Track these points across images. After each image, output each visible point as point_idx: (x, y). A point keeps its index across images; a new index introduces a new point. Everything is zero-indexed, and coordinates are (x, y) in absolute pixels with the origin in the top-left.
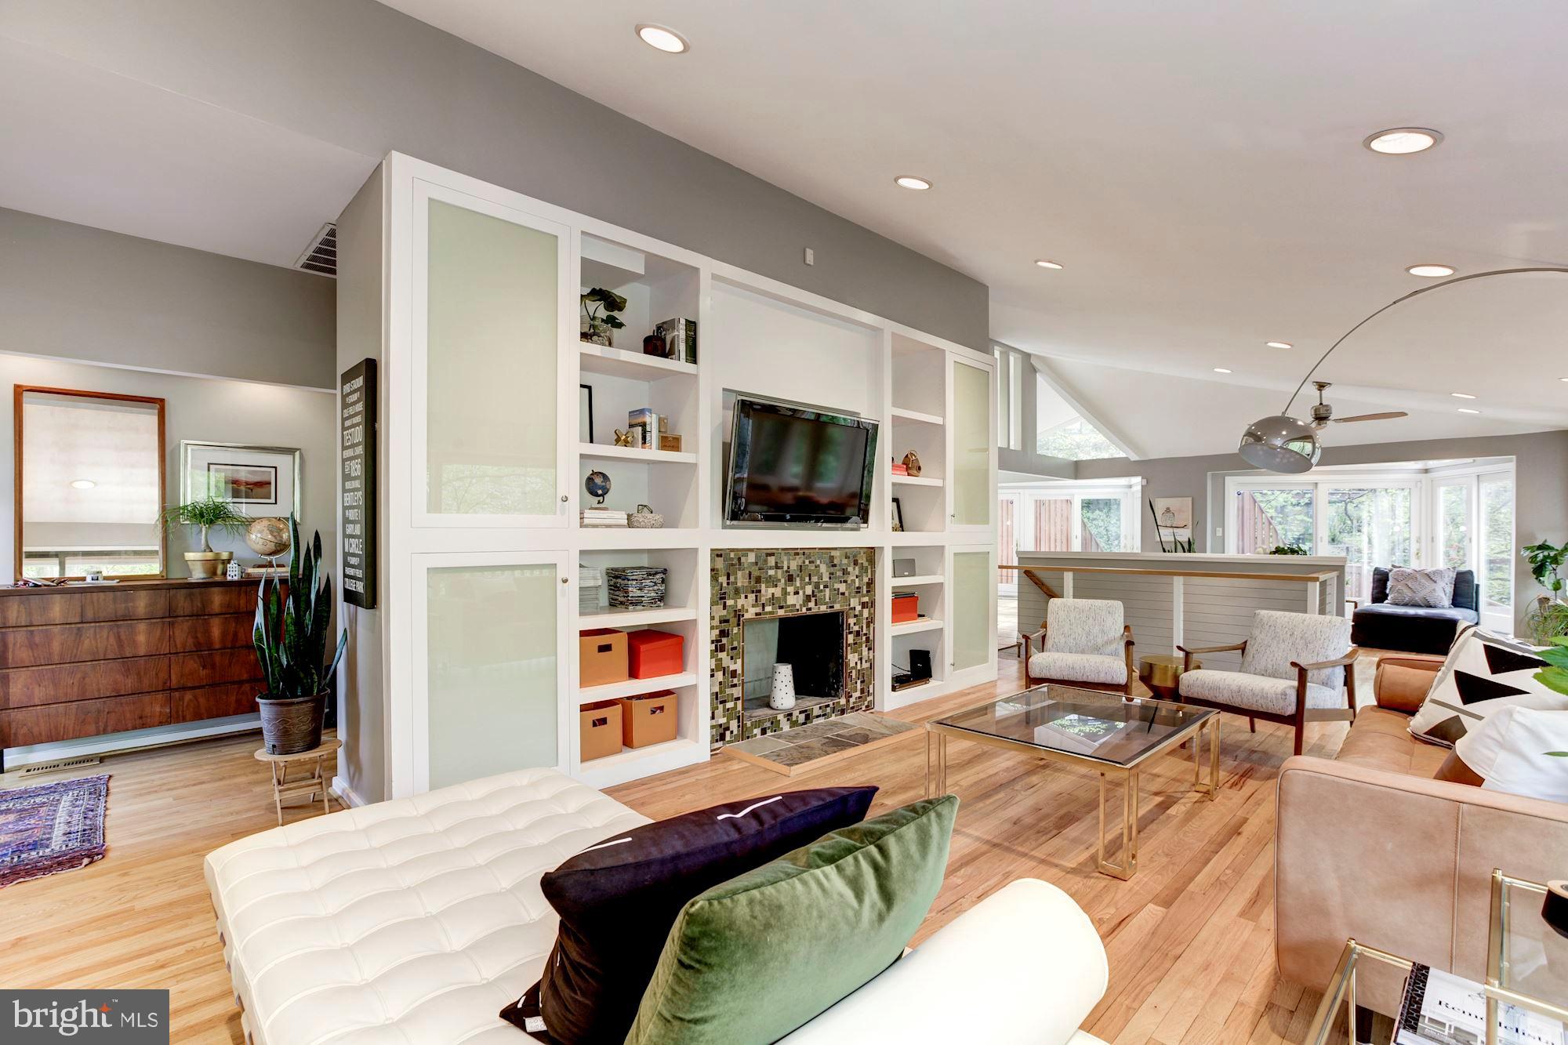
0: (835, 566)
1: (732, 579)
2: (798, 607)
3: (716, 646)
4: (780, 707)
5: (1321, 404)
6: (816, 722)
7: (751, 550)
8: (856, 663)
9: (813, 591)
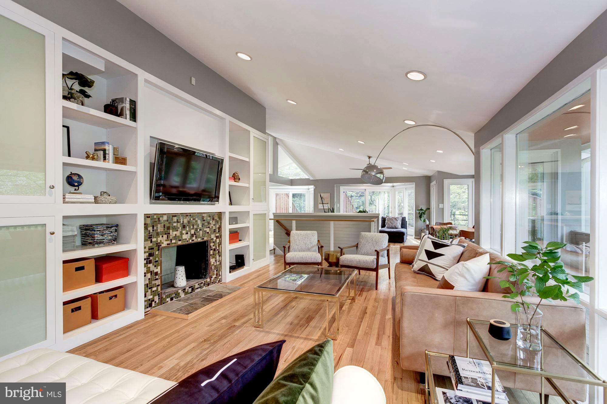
0: (204, 220)
1: (155, 228)
2: (188, 240)
3: (147, 261)
4: (179, 286)
5: (369, 163)
6: (196, 291)
7: (165, 214)
8: (214, 263)
9: (195, 232)
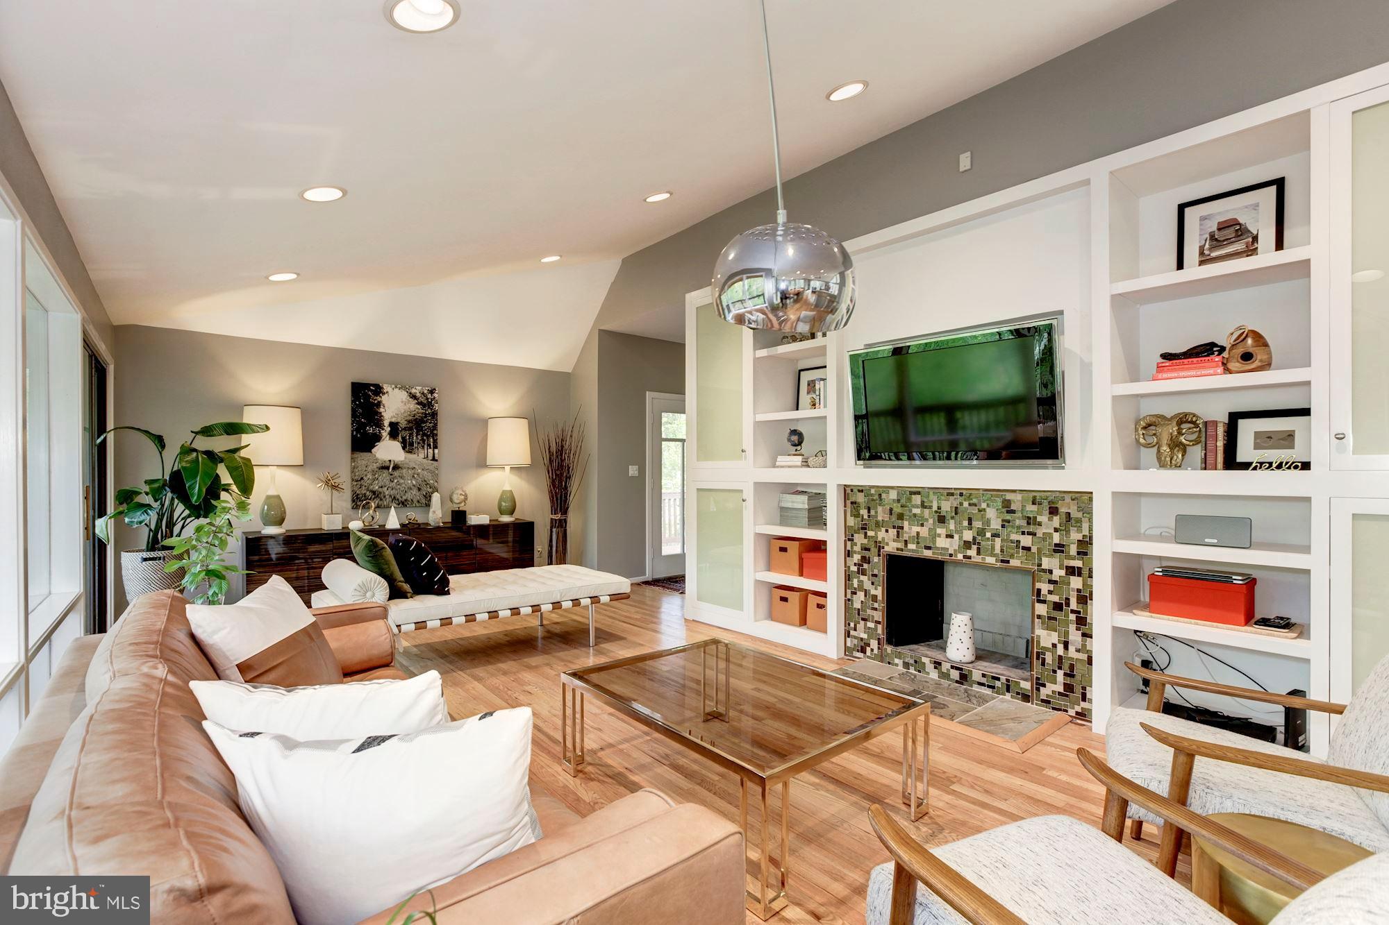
1: (873, 512)
2: (951, 551)
3: (858, 569)
7: (892, 488)
9: (974, 538)
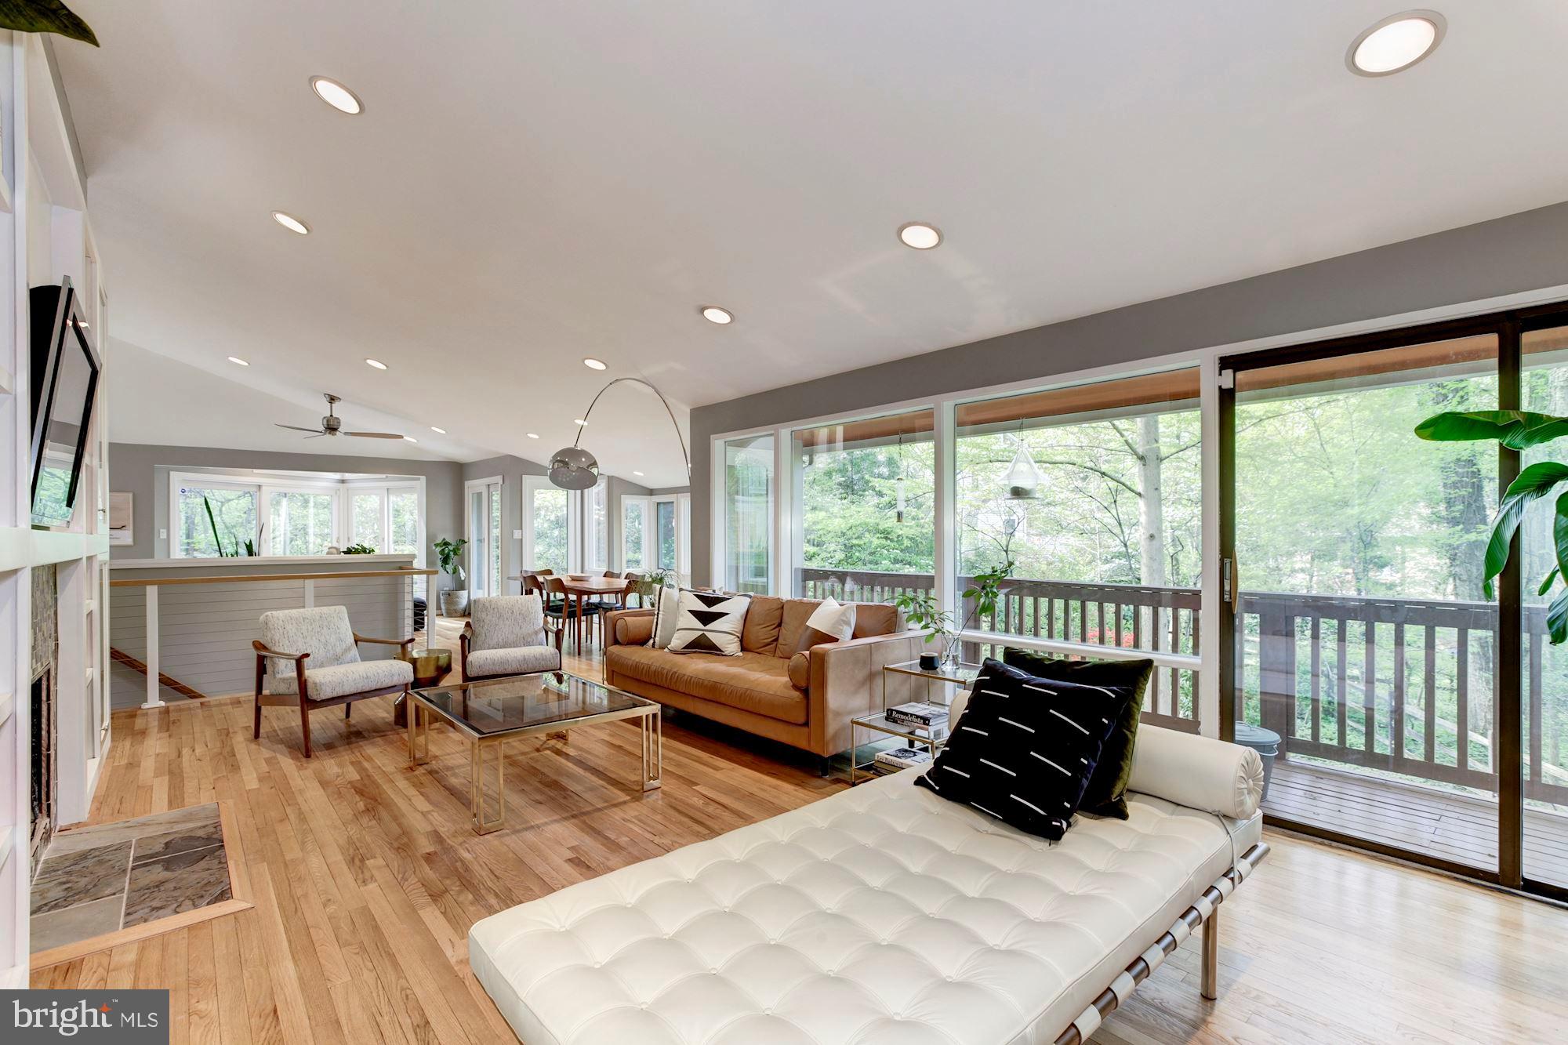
5: (331, 416)
